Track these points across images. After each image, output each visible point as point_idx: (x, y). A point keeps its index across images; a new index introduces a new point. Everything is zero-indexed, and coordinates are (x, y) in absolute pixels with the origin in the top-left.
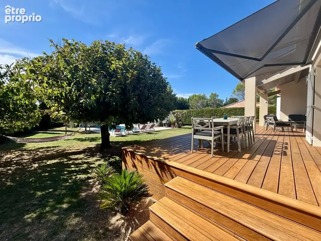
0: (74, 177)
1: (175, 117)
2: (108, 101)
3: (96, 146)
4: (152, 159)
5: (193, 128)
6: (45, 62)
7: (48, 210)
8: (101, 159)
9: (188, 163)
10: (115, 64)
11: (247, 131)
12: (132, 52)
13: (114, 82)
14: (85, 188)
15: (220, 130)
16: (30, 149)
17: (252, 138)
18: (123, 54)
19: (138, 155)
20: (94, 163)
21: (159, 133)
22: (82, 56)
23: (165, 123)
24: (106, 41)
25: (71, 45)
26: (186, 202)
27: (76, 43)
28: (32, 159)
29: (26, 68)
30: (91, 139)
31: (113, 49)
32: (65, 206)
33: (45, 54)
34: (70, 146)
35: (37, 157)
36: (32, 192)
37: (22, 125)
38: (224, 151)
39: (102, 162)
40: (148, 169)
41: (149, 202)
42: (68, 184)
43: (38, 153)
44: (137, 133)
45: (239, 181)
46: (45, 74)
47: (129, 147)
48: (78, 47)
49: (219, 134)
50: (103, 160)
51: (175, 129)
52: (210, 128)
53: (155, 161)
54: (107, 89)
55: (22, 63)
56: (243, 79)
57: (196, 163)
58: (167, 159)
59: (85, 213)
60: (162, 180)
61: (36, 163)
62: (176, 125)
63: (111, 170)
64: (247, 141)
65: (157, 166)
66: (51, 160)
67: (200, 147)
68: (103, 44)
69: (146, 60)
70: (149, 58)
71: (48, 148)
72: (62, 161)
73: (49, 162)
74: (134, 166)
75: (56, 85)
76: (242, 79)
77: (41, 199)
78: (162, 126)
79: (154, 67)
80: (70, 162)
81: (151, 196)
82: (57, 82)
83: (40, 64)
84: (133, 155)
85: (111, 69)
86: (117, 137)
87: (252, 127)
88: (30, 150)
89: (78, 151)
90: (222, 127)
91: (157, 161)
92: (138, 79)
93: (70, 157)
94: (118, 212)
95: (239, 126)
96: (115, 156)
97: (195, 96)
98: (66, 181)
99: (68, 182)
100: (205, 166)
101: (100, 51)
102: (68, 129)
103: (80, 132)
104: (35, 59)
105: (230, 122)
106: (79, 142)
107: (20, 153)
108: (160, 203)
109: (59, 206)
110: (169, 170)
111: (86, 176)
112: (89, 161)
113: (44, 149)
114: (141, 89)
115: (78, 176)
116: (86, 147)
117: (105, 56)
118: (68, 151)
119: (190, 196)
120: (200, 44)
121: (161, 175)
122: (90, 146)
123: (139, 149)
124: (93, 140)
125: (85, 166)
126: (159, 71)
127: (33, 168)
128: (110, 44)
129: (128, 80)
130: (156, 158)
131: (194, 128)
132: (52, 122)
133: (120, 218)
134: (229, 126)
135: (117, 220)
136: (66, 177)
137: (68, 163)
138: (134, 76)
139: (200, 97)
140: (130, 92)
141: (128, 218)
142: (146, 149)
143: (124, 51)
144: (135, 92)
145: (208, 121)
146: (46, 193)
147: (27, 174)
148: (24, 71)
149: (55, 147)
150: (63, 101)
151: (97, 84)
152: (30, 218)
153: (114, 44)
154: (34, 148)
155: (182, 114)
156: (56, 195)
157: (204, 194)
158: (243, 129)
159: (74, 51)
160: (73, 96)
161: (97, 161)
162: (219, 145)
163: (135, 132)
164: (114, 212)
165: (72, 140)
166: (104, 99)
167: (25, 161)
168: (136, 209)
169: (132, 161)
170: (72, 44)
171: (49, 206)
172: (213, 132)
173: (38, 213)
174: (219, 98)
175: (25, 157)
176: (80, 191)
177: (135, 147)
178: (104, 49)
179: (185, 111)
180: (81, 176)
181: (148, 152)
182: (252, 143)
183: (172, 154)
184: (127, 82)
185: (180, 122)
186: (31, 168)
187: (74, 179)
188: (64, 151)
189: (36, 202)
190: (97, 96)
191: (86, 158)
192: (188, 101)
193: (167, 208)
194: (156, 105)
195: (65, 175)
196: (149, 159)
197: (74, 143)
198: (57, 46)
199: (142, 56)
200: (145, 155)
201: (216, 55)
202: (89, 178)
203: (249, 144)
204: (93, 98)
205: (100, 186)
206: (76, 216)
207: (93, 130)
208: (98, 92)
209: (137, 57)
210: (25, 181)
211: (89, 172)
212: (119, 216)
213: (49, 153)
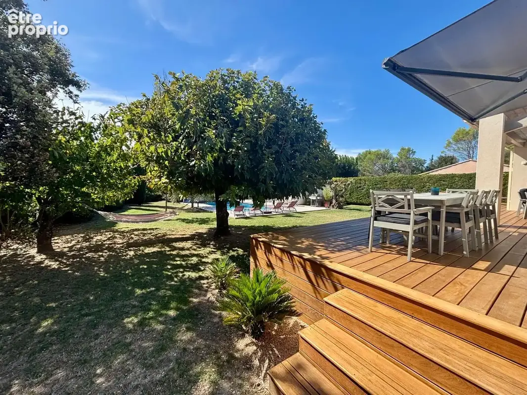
0: (181, 275)
1: (332, 189)
2: (231, 163)
3: (209, 231)
4: (301, 257)
5: (373, 209)
6: (143, 108)
7: (151, 315)
8: (216, 251)
9: (365, 269)
10: (243, 105)
11: (483, 219)
12: (267, 83)
13: (238, 133)
14: (196, 291)
15: (426, 214)
16: (123, 230)
17: (493, 231)
18: (254, 88)
19: (275, 247)
20: (207, 257)
21: (303, 215)
22: (194, 95)
23: (315, 200)
24: (227, 70)
25: (179, 81)
26: (363, 333)
27: (187, 77)
28: (127, 244)
29: (121, 118)
30: (201, 221)
31: (237, 82)
32: (172, 313)
33: (144, 96)
34: (173, 229)
35: (132, 241)
36: (130, 288)
37: (114, 196)
38: (432, 252)
39: (218, 255)
40: (293, 272)
41: (294, 326)
42: (173, 283)
43: (133, 236)
44: (267, 214)
45: (470, 309)
46: (143, 125)
47: (260, 235)
48: (188, 82)
49: (423, 221)
50: (219, 253)
51: (332, 211)
52: (406, 210)
53: (305, 260)
54: (229, 145)
55: (117, 110)
56: (476, 119)
57: (379, 269)
58: (327, 258)
59: (200, 328)
60: (316, 292)
61: (131, 250)
62: (333, 204)
63: (234, 269)
64: (483, 237)
65: (309, 269)
66: (150, 247)
67: (384, 243)
68: (224, 75)
69: (289, 95)
70: (294, 91)
71: (144, 230)
72: (163, 250)
73: (148, 250)
74: (270, 265)
75: (158, 140)
76: (472, 120)
77: (141, 299)
78: (310, 205)
79: (302, 105)
80: (174, 253)
81: (299, 315)
82: (160, 135)
83: (139, 110)
84: (268, 247)
85: (236, 114)
86: (237, 220)
87: (493, 212)
88: (123, 232)
89: (183, 236)
90: (429, 210)
91: (308, 260)
92: (276, 127)
93: (174, 244)
94: (247, 332)
95: (467, 207)
96: (236, 248)
97: (370, 153)
98: (170, 278)
99: (173, 280)
100: (398, 274)
101: (218, 86)
102: (169, 204)
103: (186, 210)
104: (133, 104)
105: (448, 200)
106: (184, 224)
107: (112, 235)
108: (316, 328)
109: (164, 312)
110: (330, 276)
111: (197, 275)
112: (200, 252)
113: (139, 232)
114: (280, 143)
115: (187, 274)
116: (195, 232)
117: (225, 92)
118: (170, 237)
119: (371, 322)
120: (392, 62)
121: (316, 284)
122: (200, 231)
123: (277, 239)
124: (203, 221)
125: (195, 260)
126: (310, 111)
127: (128, 257)
128: (234, 73)
129: (261, 129)
130: (307, 256)
131: (375, 209)
132: (147, 194)
133: (250, 342)
134: (445, 207)
135: (247, 345)
136: (170, 274)
137: (171, 254)
138: (271, 122)
139: (378, 154)
140: (264, 149)
141: (262, 344)
142: (288, 239)
143: (255, 83)
144: (271, 148)
145: (403, 197)
146: (147, 292)
147: (122, 263)
148: (119, 121)
149: (153, 229)
150: (166, 163)
151: (216, 137)
152: (131, 322)
153: (239, 72)
154: (127, 230)
155: (345, 185)
156: (159, 296)
157: (397, 323)
158: (474, 215)
159: (184, 88)
160: (181, 156)
161: (210, 254)
162: (420, 241)
163: (265, 213)
164: (241, 333)
165: (174, 220)
166: (225, 159)
167: (119, 246)
168: (273, 332)
169: (267, 258)
170: (181, 78)
171: (153, 311)
172: (412, 218)
173: (140, 318)
174: (416, 156)
175: (118, 241)
176: (191, 294)
177: (270, 235)
178: (225, 82)
179: (351, 180)
180: (190, 273)
181: (293, 244)
182: (492, 242)
183: (333, 250)
184: (260, 132)
185: (341, 199)
186: (125, 256)
187: (181, 278)
188: (164, 236)
189: (136, 303)
190: (214, 155)
191: (194, 247)
192: (357, 162)
193: (328, 337)
194: (304, 168)
195: (168, 270)
196: (295, 257)
197: (177, 225)
198: (163, 83)
199: (282, 89)
200: (289, 250)
201: (422, 78)
202: (201, 278)
203: (486, 243)
204: (209, 158)
205: (217, 291)
206: (188, 329)
207: (203, 207)
208: (216, 150)
209: (275, 91)
210: (120, 273)
211: (200, 269)
212: (248, 339)
213: (146, 238)
